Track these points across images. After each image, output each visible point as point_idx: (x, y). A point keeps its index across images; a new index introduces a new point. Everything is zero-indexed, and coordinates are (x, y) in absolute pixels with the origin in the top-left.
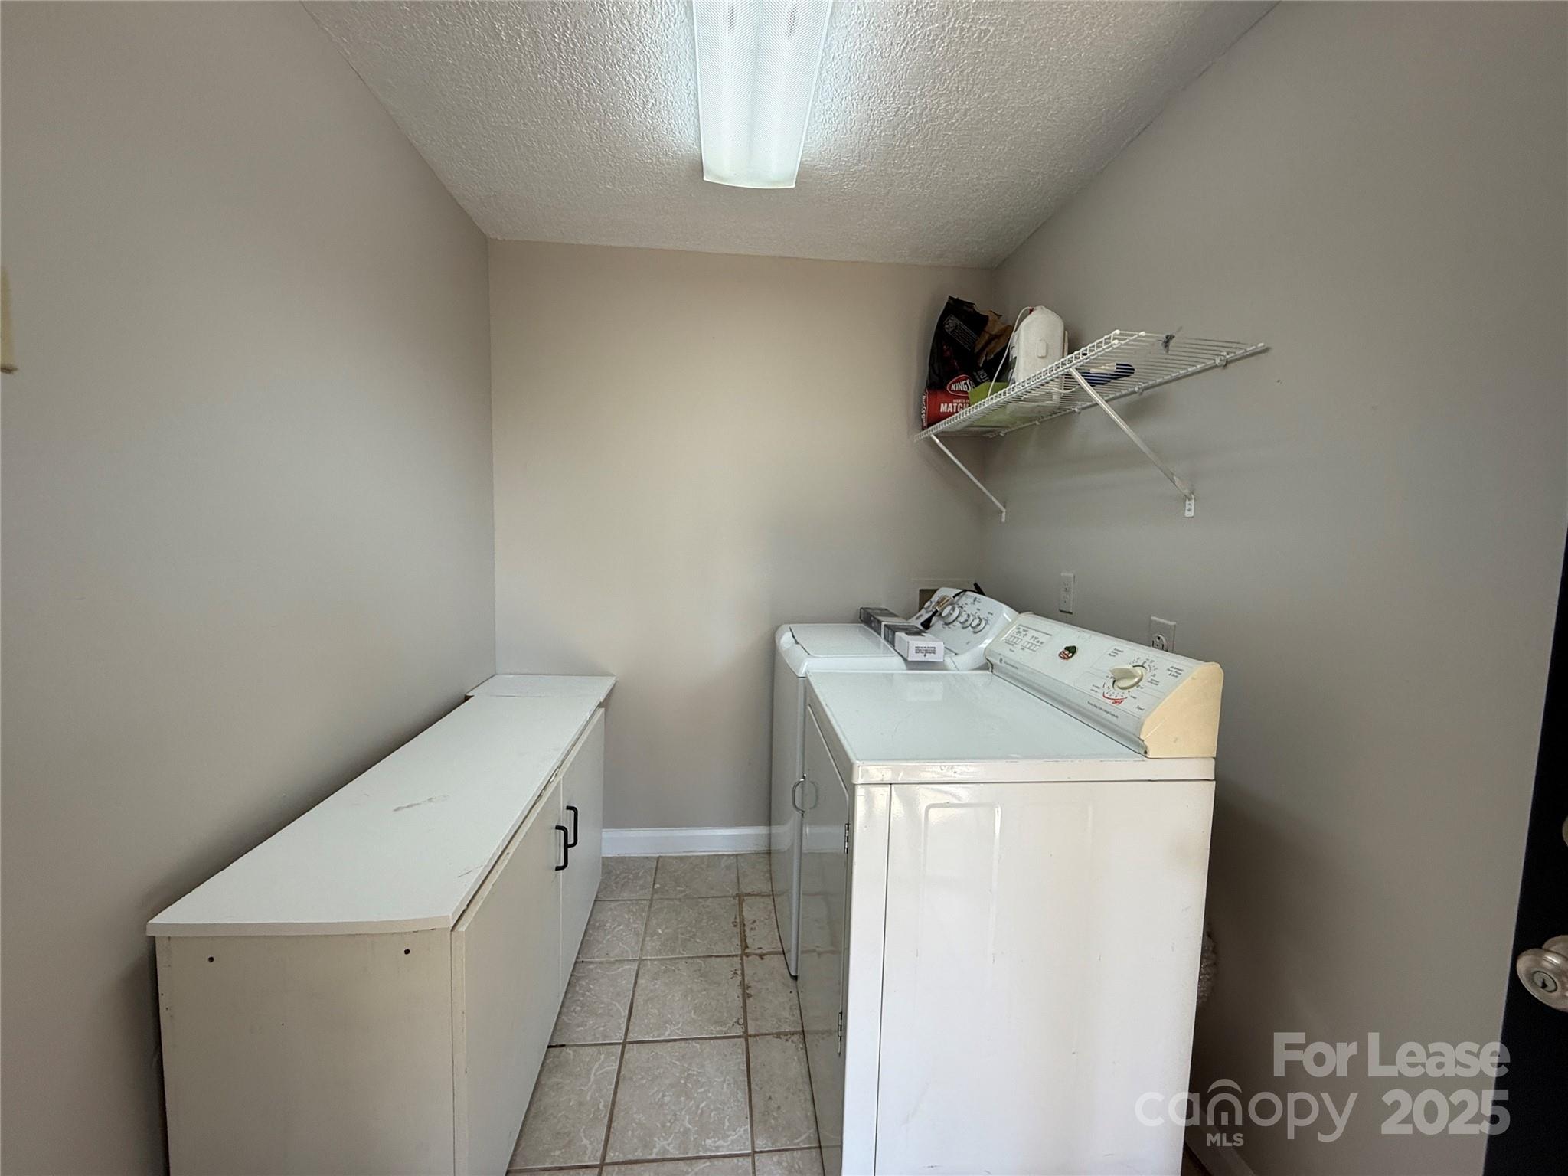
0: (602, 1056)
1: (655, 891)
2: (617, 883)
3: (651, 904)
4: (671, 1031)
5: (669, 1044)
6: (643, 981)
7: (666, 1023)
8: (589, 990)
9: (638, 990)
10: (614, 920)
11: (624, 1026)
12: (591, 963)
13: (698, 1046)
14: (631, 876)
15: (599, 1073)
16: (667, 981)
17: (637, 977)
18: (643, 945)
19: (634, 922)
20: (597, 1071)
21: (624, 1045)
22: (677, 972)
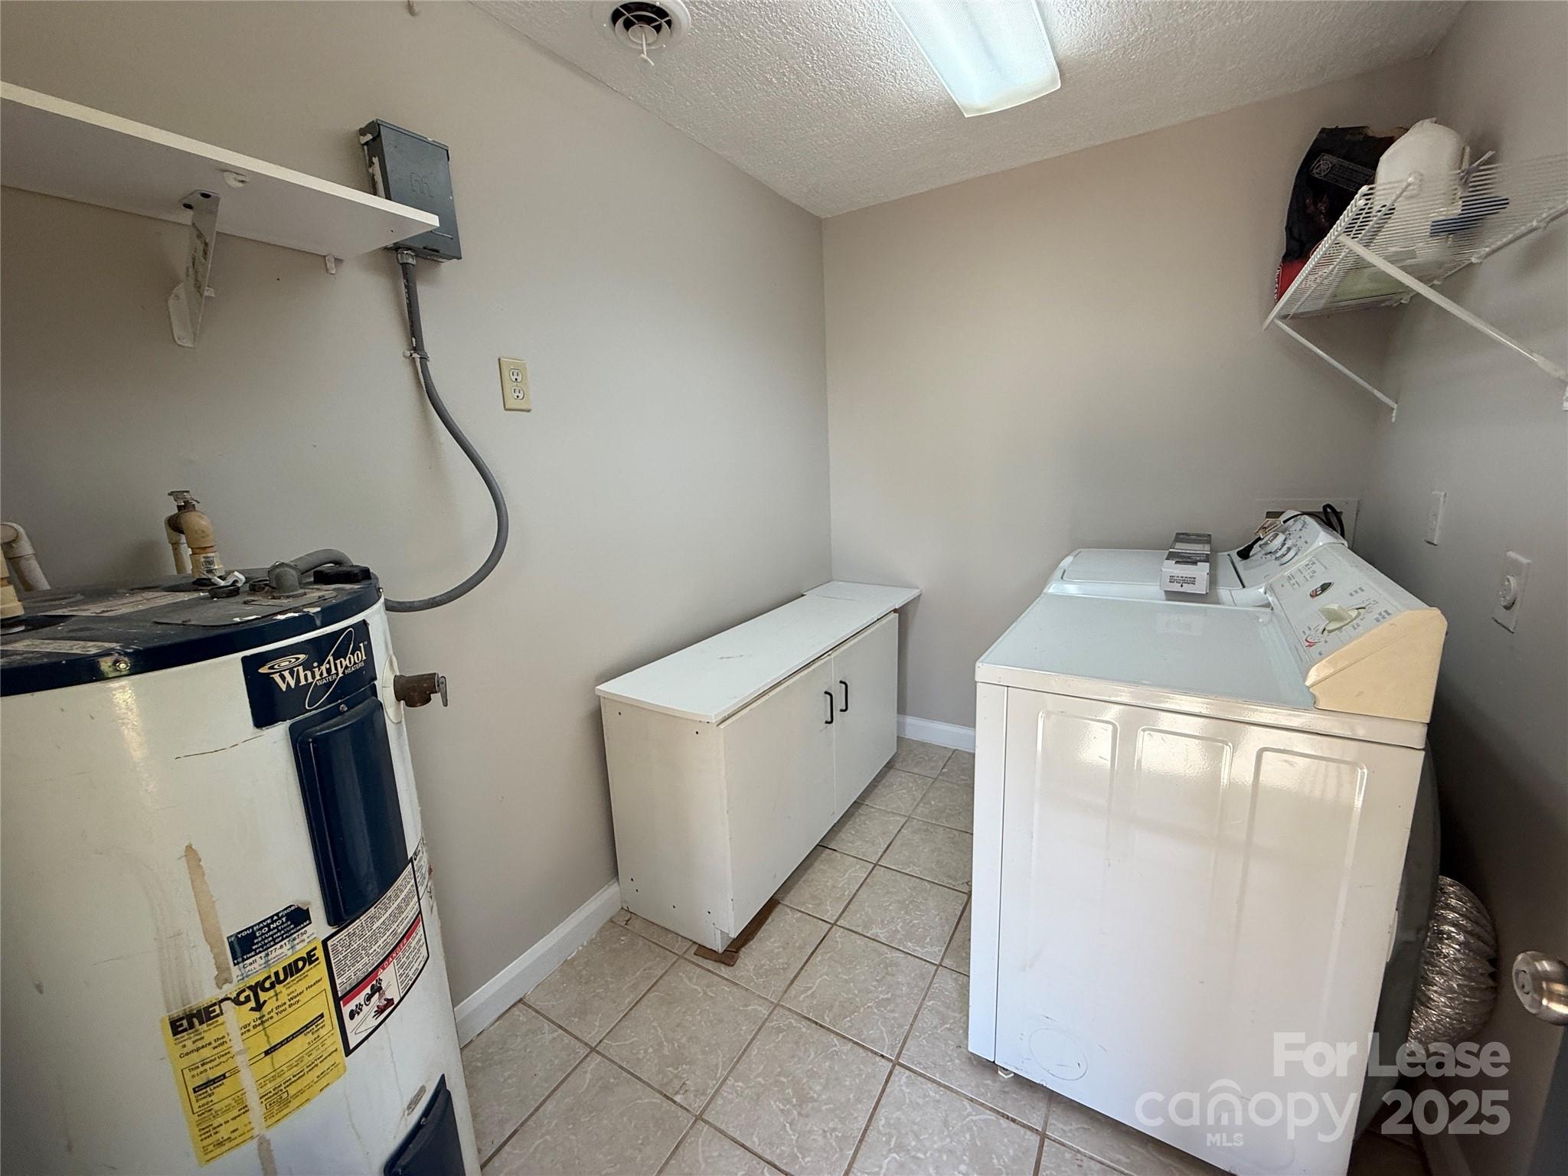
0: (858, 866)
1: (941, 774)
2: (913, 760)
3: (933, 782)
4: (913, 870)
5: (907, 877)
6: (905, 831)
7: (911, 862)
8: (865, 824)
9: (900, 836)
10: (900, 785)
11: (880, 854)
12: (873, 808)
13: (929, 886)
14: (926, 758)
15: (853, 874)
16: (924, 837)
17: (902, 827)
18: (915, 808)
19: (916, 790)
20: (852, 872)
21: (875, 865)
22: (934, 834)
